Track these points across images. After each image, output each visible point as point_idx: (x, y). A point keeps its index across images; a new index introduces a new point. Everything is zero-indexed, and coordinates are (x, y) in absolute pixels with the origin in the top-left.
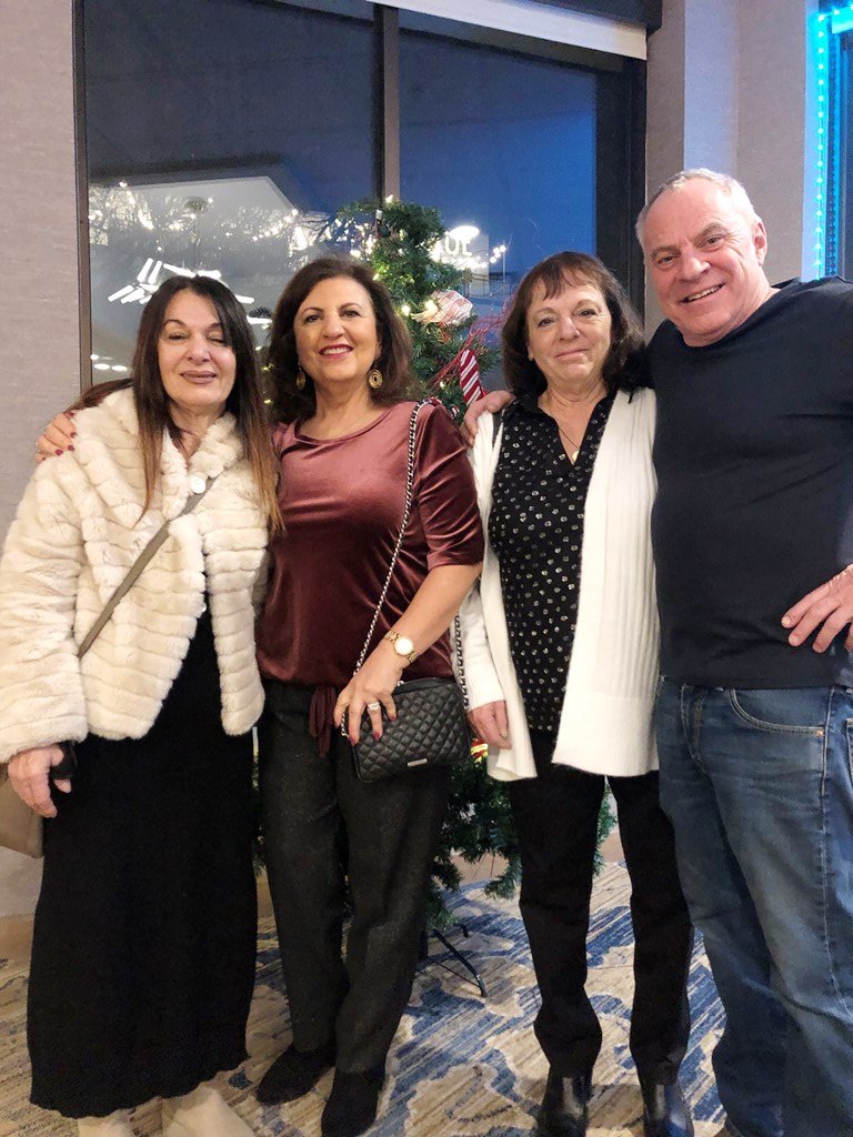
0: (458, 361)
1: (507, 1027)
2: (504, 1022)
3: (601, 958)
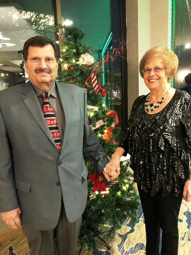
0: (91, 76)
3: (134, 228)
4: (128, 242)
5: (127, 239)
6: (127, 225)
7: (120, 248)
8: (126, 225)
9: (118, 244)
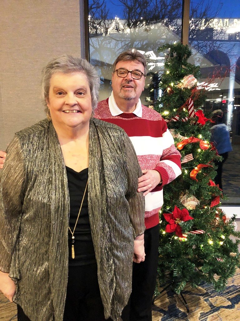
0: (188, 101)
3: (234, 306)
4: (216, 316)
5: (217, 312)
7: (202, 317)
8: (227, 298)
9: (203, 312)
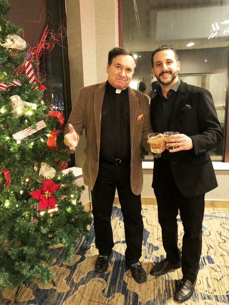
1: (67, 296)
2: (65, 294)
3: (84, 256)
4: (78, 273)
5: (76, 270)
6: (76, 254)
7: (68, 281)
9: (66, 277)
